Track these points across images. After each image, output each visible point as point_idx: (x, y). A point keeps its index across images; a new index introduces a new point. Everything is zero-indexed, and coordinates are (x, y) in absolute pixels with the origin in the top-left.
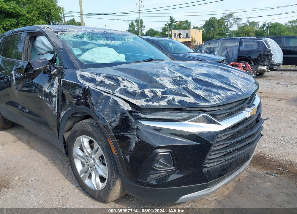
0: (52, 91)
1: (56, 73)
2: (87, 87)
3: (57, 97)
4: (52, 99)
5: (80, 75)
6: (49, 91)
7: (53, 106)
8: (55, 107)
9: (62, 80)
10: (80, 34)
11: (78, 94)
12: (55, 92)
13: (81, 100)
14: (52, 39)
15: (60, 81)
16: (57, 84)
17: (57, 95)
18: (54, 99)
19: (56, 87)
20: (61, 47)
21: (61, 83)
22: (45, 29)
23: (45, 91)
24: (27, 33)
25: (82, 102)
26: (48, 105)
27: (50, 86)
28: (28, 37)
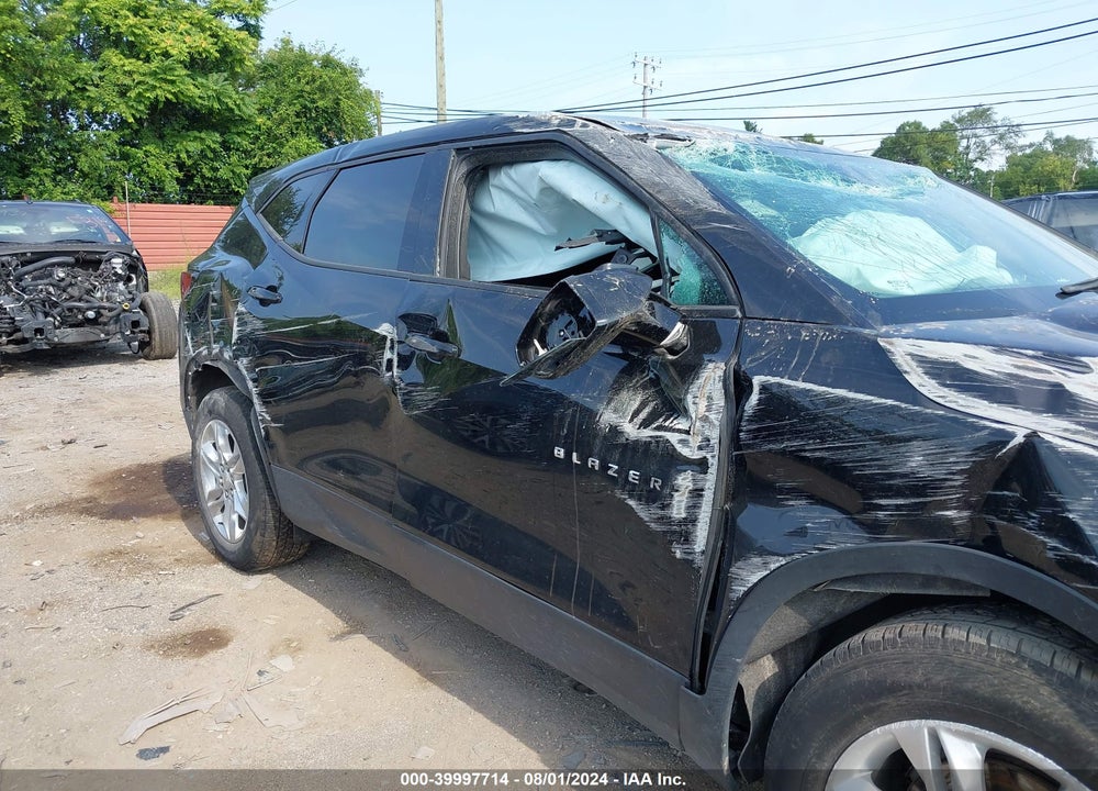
0: (673, 438)
2: (1019, 439)
3: (713, 470)
4: (667, 480)
5: (922, 361)
6: (647, 433)
7: (678, 508)
8: (692, 520)
9: (757, 380)
11: (926, 472)
12: (695, 441)
13: (944, 506)
14: (639, 171)
15: (738, 387)
16: (710, 398)
17: (713, 462)
18: (684, 481)
19: (705, 419)
20: (714, 206)
21: (754, 398)
22: (577, 127)
23: (615, 431)
24: (458, 150)
25: (950, 520)
26: (632, 503)
27: (643, 405)
28: (464, 169)
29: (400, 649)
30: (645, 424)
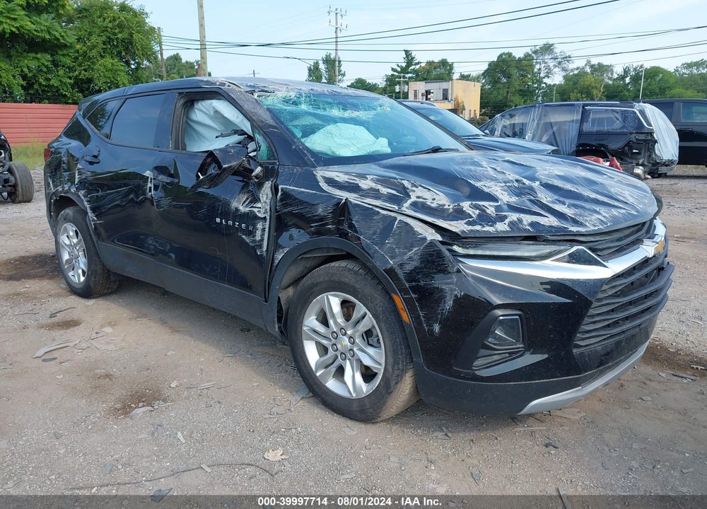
0: (256, 210)
1: (261, 174)
2: (344, 201)
3: (268, 221)
4: (254, 226)
5: (324, 178)
6: (247, 209)
7: (258, 238)
8: (262, 240)
9: (280, 187)
10: (293, 97)
11: (322, 214)
12: (262, 211)
13: (327, 224)
14: (247, 106)
15: (275, 189)
16: (267, 194)
17: (268, 218)
18: (260, 226)
19: (265, 202)
20: (271, 122)
21: (280, 194)
22: (226, 87)
23: (237, 210)
24: (179, 93)
25: (330, 228)
26: (244, 237)
27: (247, 199)
28: (182, 101)
29: (164, 322)
30: (247, 206)
